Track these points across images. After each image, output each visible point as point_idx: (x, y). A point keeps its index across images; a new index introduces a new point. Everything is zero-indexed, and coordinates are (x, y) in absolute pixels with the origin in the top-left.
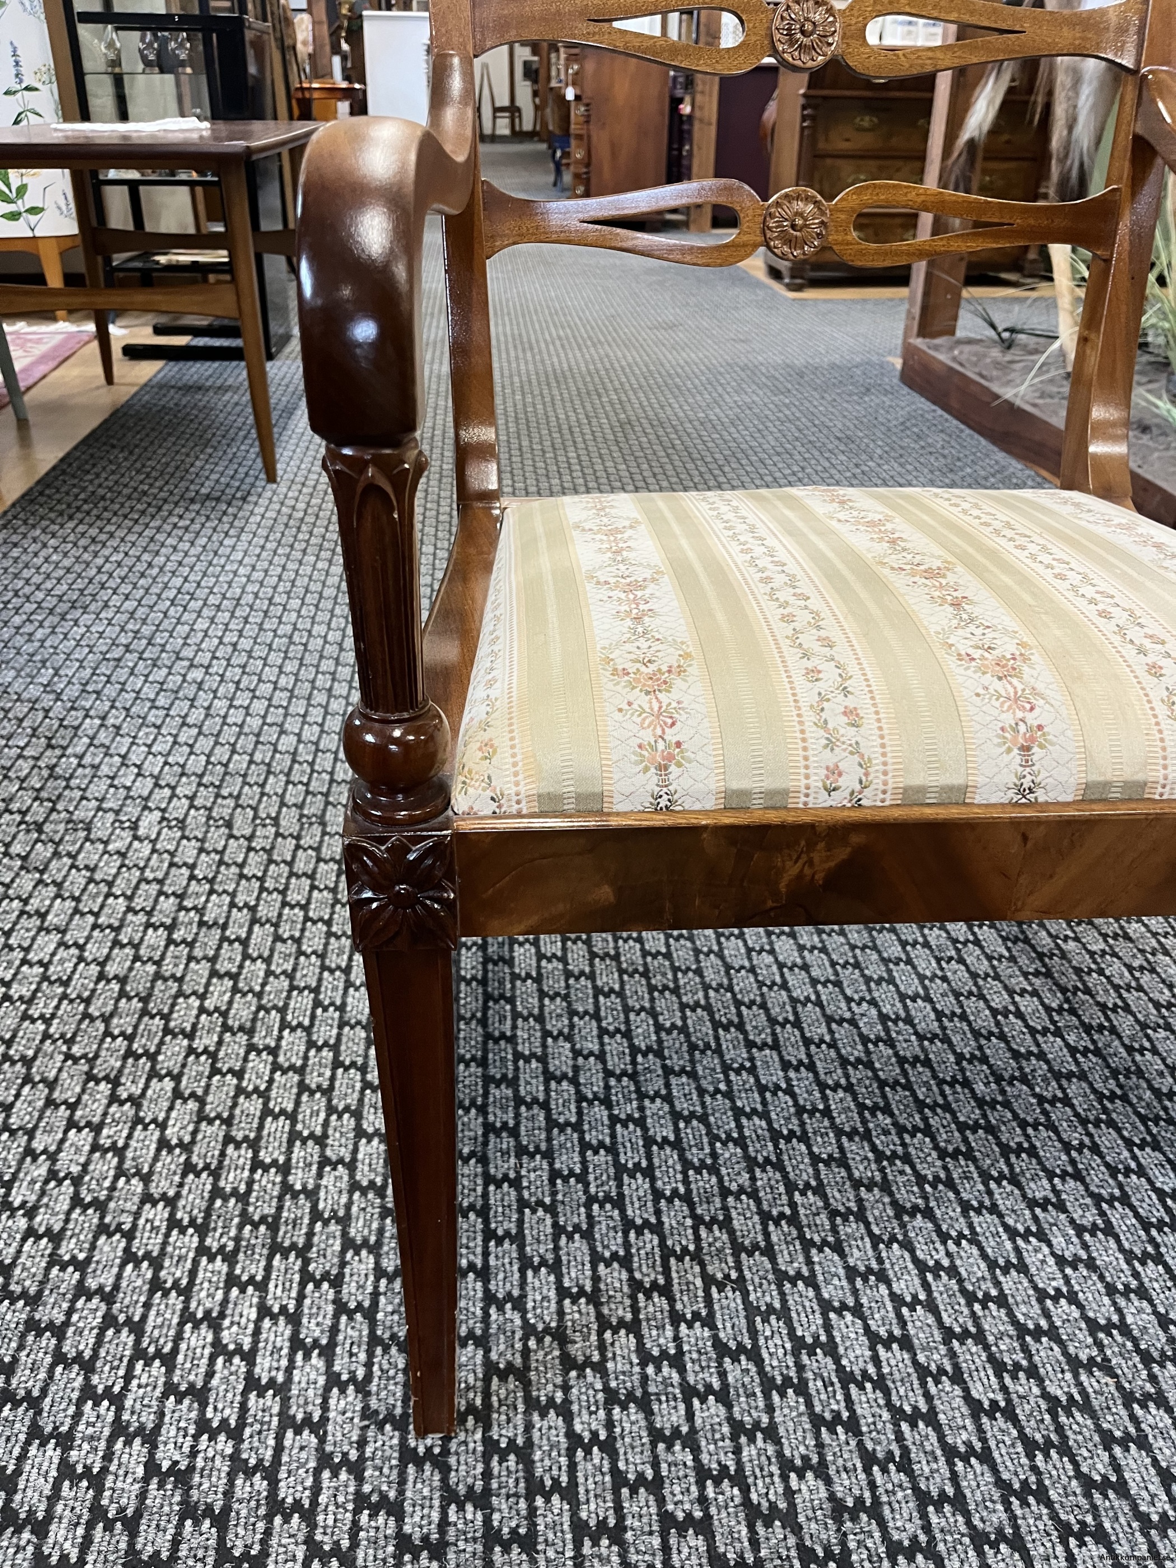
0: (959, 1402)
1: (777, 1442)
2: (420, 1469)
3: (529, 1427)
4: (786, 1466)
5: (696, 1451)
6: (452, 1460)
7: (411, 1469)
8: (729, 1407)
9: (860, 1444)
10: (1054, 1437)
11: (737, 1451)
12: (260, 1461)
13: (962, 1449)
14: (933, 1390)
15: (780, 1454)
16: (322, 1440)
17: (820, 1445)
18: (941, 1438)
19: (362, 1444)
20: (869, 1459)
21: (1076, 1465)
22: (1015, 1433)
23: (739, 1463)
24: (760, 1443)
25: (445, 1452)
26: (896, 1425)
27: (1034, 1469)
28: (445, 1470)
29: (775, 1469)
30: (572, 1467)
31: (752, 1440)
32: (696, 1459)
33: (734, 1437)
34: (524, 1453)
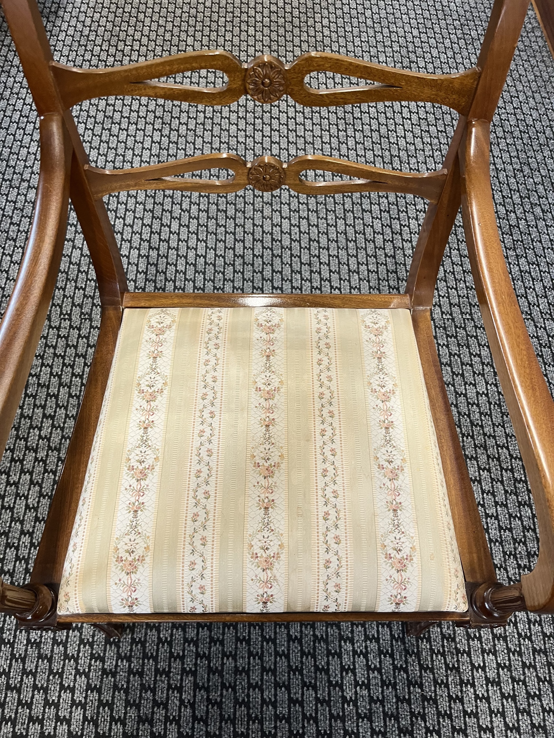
0: (285, 636)
1: (223, 646)
2: (111, 647)
3: (146, 634)
4: (224, 654)
5: (197, 647)
6: (121, 644)
7: (108, 646)
8: (211, 632)
9: (249, 649)
10: (311, 651)
11: (210, 648)
12: (62, 640)
13: (281, 653)
14: (278, 631)
15: (223, 650)
16: (81, 634)
17: (236, 648)
18: (275, 648)
19: (93, 636)
20: (250, 654)
21: (315, 661)
22: (299, 648)
23: (210, 652)
24: (218, 646)
25: (119, 641)
26: (262, 643)
27: (302, 662)
28: (118, 647)
29: (220, 655)
30: (158, 649)
31: (215, 645)
32: (197, 650)
33: (210, 643)
34: (143, 644)
